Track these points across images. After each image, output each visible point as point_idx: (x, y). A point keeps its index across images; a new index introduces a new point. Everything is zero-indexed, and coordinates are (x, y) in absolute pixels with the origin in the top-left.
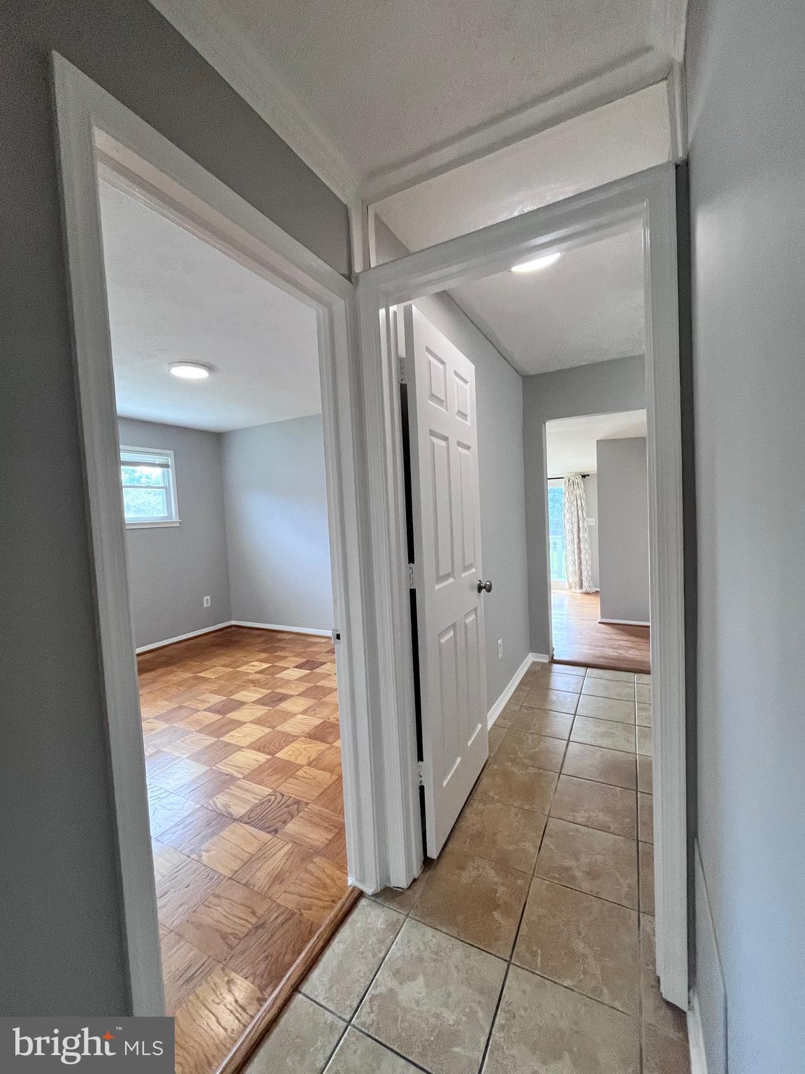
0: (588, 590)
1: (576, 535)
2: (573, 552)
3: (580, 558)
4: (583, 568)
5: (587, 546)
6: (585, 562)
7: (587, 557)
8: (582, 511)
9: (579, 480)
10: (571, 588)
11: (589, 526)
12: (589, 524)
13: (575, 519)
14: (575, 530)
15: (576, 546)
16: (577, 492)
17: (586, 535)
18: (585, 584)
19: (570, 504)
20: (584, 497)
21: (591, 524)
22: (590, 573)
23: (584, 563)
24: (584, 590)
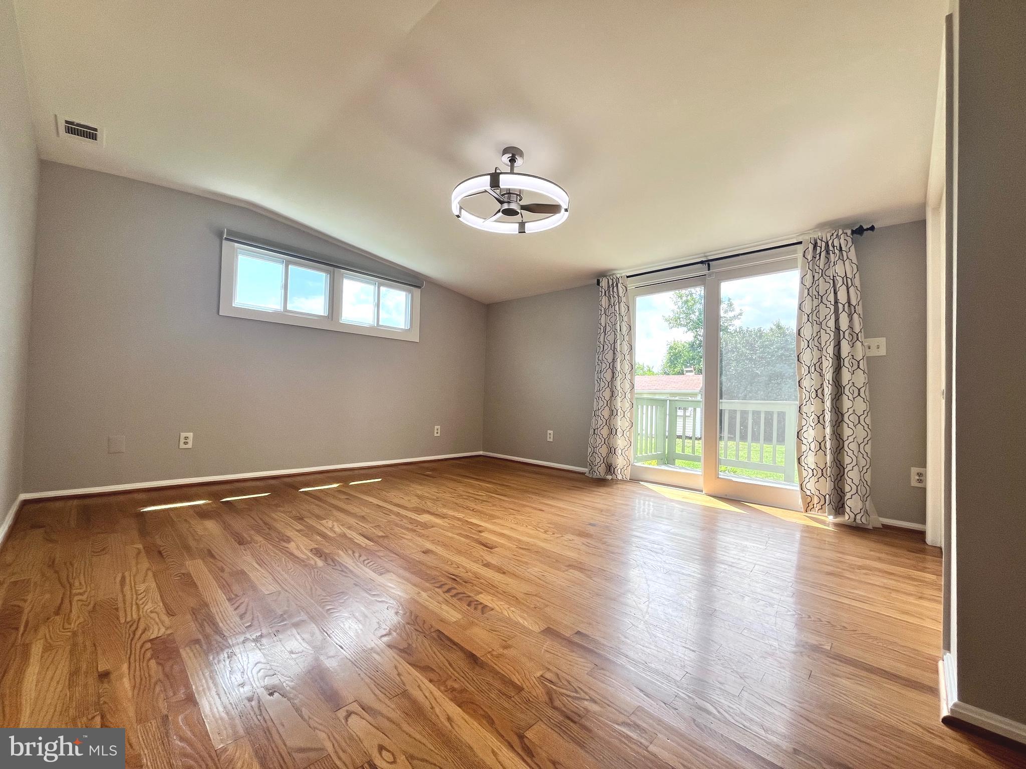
0: (861, 520)
1: (829, 376)
2: (820, 420)
3: (838, 436)
4: (847, 460)
5: (861, 406)
6: (853, 446)
7: (861, 433)
8: (850, 316)
9: (844, 240)
10: (808, 507)
11: (870, 360)
12: (870, 353)
13: (828, 338)
14: (828, 365)
15: (828, 404)
16: (839, 269)
17: (860, 379)
18: (853, 503)
19: (816, 302)
20: (857, 282)
21: (874, 352)
22: (868, 477)
23: (850, 447)
24: (846, 518)
